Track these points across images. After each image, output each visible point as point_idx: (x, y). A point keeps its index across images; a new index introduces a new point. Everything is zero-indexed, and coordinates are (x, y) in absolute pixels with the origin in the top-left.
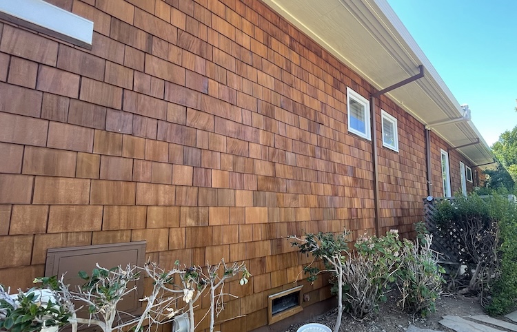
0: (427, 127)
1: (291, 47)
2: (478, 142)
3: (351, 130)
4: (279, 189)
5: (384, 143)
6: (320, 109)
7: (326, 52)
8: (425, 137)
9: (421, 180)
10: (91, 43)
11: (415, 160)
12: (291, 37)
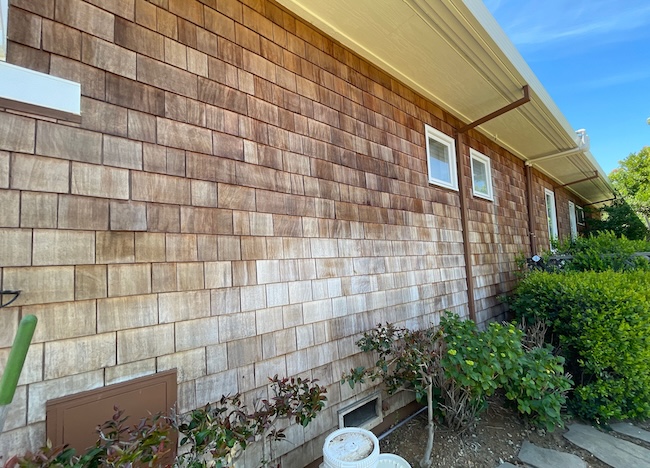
0: (527, 163)
1: (351, 82)
2: (597, 176)
3: (432, 180)
4: (344, 272)
5: (475, 192)
6: (392, 159)
7: (397, 82)
8: (526, 175)
9: (521, 231)
10: (79, 113)
11: (514, 208)
12: (349, 68)
